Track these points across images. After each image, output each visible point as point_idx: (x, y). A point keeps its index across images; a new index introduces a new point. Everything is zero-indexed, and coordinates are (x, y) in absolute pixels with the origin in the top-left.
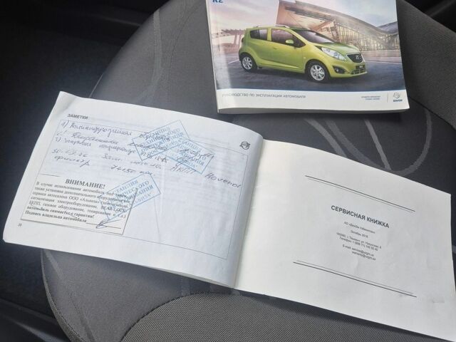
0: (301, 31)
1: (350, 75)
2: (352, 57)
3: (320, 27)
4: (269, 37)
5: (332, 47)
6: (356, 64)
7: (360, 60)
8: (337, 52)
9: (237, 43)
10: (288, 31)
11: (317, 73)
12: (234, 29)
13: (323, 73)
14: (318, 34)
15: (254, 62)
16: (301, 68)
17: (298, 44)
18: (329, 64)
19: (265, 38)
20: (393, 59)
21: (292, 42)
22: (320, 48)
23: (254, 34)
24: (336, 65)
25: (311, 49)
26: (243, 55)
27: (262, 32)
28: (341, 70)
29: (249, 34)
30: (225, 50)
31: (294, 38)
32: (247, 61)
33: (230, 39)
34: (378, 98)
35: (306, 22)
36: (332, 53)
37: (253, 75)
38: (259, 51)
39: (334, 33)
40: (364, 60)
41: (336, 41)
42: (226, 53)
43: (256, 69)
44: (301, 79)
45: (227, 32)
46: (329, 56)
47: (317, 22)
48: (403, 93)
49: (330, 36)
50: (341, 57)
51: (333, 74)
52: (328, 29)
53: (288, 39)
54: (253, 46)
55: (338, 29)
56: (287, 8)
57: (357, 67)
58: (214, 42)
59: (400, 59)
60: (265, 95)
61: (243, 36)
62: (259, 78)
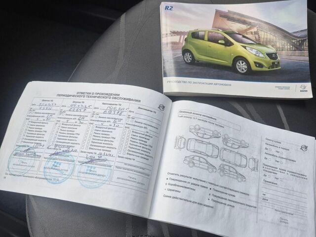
0: (231, 34)
1: (267, 69)
2: (270, 55)
3: (246, 30)
4: (206, 38)
5: (255, 47)
6: (273, 61)
7: (276, 58)
8: (258, 51)
9: (181, 42)
10: (221, 33)
11: (242, 67)
12: (179, 31)
13: (246, 67)
14: (244, 37)
15: (193, 57)
16: (229, 63)
17: (228, 44)
18: (251, 60)
19: (203, 38)
20: (302, 58)
21: (223, 42)
22: (245, 47)
23: (195, 35)
24: (256, 61)
25: (238, 48)
26: (185, 51)
27: (201, 33)
28: (261, 65)
29: (190, 35)
30: (172, 47)
31: (225, 39)
32: (188, 56)
33: (176, 39)
34: (288, 88)
35: (235, 27)
36: (254, 52)
37: (191, 67)
38: (198, 48)
39: (257, 36)
40: (279, 58)
41: (258, 43)
42: (173, 49)
43: (194, 62)
44: (228, 71)
45: (174, 33)
46: (251, 54)
47: (244, 27)
48: (308, 85)
49: (253, 38)
50: (261, 55)
51: (254, 68)
52: (252, 33)
53: (220, 40)
54: (193, 44)
55: (260, 33)
56: (221, 16)
57: (273, 63)
58: (164, 40)
59: (307, 58)
60: (200, 83)
61: (186, 36)
62: (196, 69)
